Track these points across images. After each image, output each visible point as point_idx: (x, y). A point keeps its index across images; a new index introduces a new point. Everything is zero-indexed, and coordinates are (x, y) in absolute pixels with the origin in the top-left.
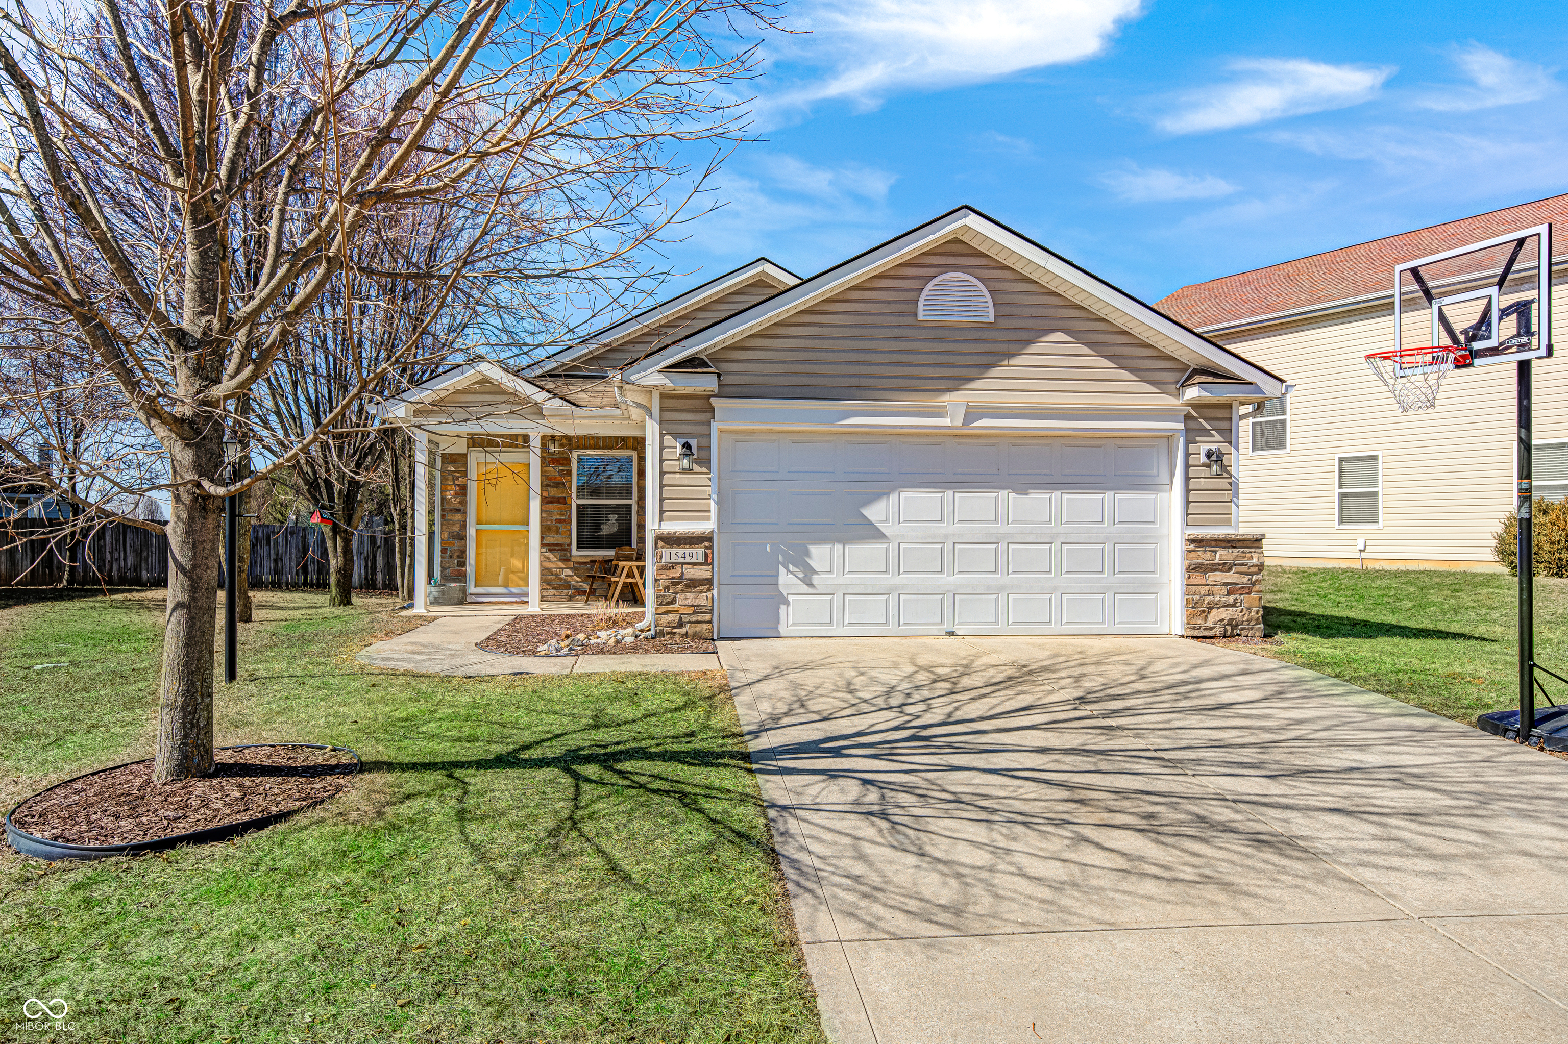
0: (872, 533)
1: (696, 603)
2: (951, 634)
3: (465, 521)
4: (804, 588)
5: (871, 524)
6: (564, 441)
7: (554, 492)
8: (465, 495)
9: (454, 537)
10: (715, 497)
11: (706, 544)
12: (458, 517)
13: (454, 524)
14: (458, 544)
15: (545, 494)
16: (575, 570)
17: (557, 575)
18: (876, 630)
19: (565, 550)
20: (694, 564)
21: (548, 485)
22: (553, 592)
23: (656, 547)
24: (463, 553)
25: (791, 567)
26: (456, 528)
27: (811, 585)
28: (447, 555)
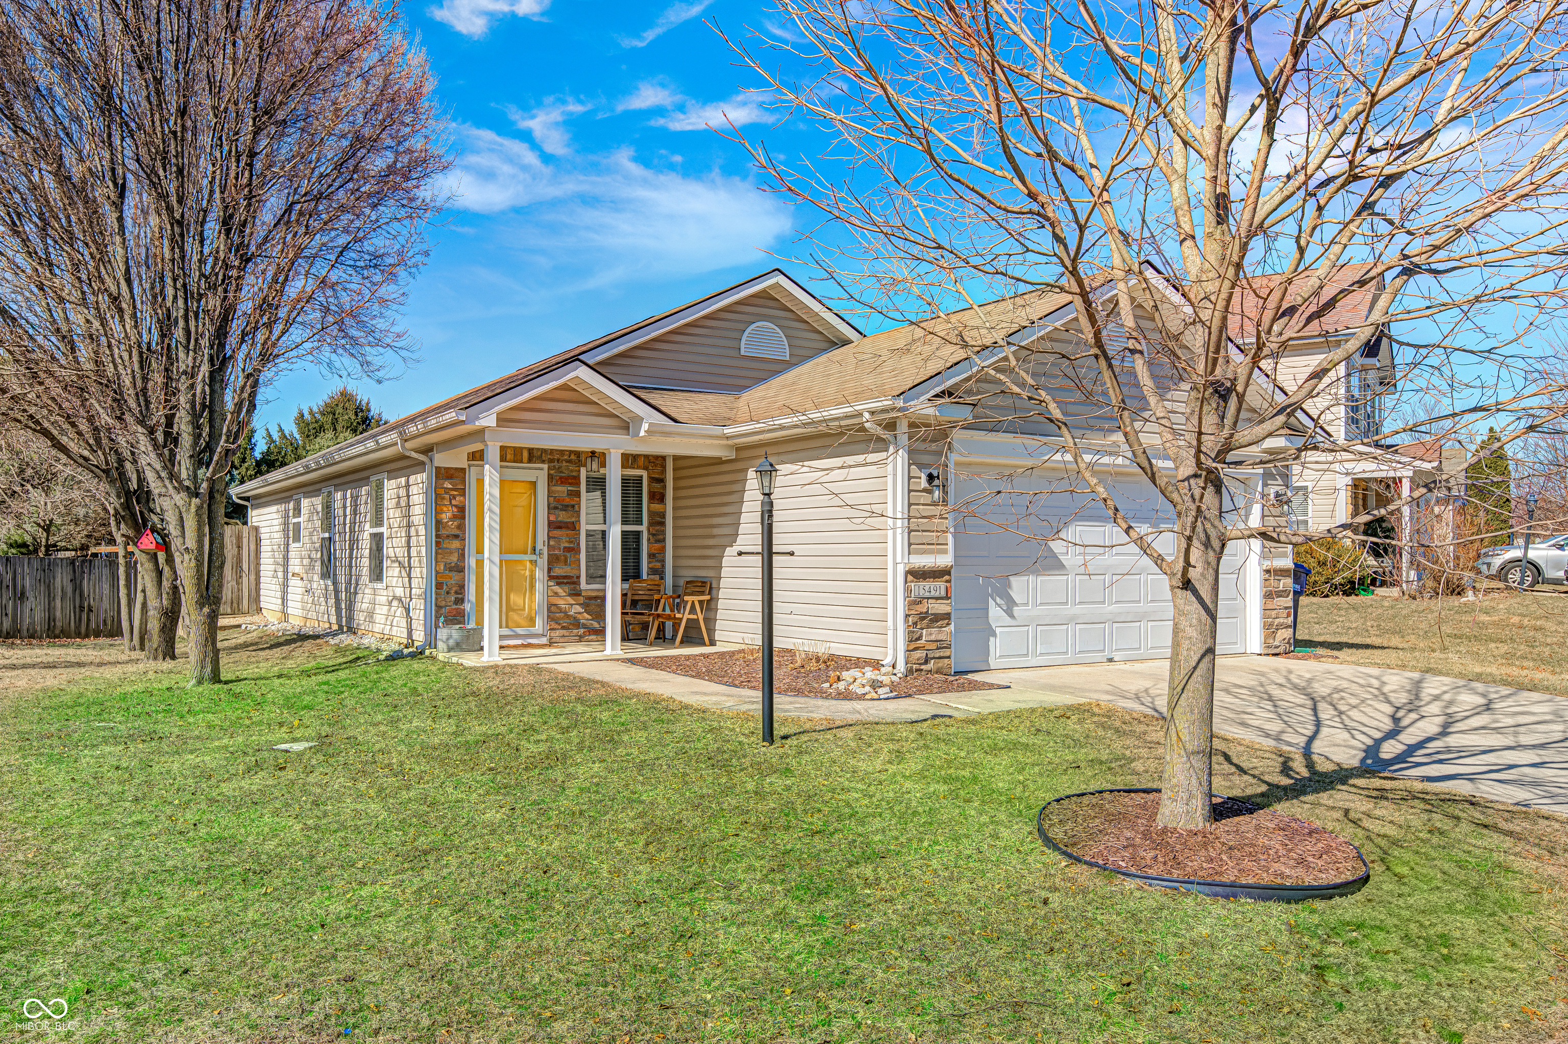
0: (1054, 564)
1: (940, 638)
2: (1110, 660)
3: (463, 550)
4: (1008, 620)
5: (1055, 556)
6: (573, 457)
7: (563, 516)
8: (464, 518)
9: (451, 569)
10: (952, 530)
11: (947, 577)
12: (456, 544)
13: (451, 553)
14: (455, 577)
15: (552, 518)
16: (585, 605)
17: (565, 613)
18: (1059, 659)
19: (574, 583)
20: (937, 598)
21: (556, 508)
22: (564, 632)
23: (906, 582)
24: (462, 587)
25: (998, 600)
26: (454, 558)
27: (1012, 616)
28: (443, 592)
